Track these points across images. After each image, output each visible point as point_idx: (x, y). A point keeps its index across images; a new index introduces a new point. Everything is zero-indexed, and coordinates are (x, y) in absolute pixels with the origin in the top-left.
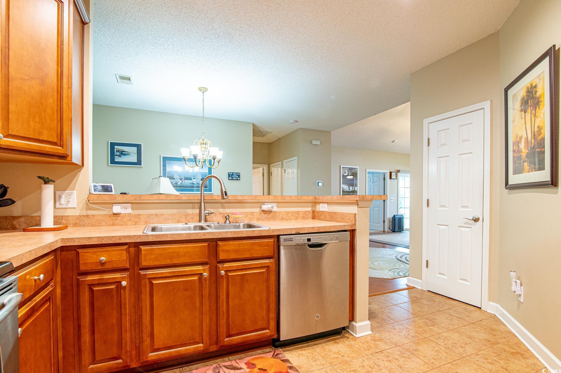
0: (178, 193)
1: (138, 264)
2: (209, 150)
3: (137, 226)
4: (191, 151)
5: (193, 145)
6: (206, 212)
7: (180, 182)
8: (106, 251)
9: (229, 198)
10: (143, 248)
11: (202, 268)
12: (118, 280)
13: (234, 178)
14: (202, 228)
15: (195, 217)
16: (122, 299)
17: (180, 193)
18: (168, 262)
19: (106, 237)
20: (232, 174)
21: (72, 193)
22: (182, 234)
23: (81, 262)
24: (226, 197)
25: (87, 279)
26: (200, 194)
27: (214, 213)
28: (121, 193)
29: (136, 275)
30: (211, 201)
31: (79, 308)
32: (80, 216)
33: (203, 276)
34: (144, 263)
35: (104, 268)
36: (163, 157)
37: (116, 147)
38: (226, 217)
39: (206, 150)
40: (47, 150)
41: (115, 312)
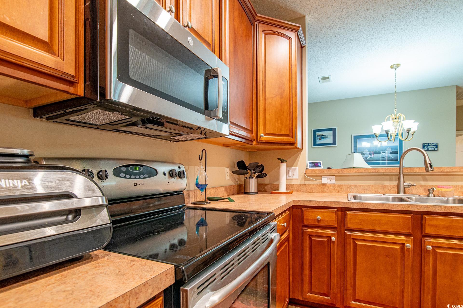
0: (369, 167)
1: (345, 226)
2: (402, 124)
3: (339, 194)
4: (382, 127)
5: (385, 121)
6: (405, 184)
7: (370, 156)
8: (321, 212)
9: (435, 171)
10: (349, 213)
11: (405, 239)
12: (329, 235)
13: (430, 149)
14: (401, 200)
15: (393, 189)
16: (331, 250)
17: (371, 167)
18: (370, 227)
19: (321, 201)
20: (427, 145)
21: (295, 169)
22: (384, 204)
23: (305, 218)
24: (432, 169)
25: (308, 230)
26: (399, 167)
27: (415, 185)
28: (328, 168)
29: (342, 234)
30: (410, 174)
31: (302, 250)
32: (300, 185)
33: (406, 246)
34: (349, 226)
35: (319, 224)
36: (354, 136)
37: (317, 133)
38: (429, 190)
39: (399, 124)
40: (284, 140)
41: (326, 259)
